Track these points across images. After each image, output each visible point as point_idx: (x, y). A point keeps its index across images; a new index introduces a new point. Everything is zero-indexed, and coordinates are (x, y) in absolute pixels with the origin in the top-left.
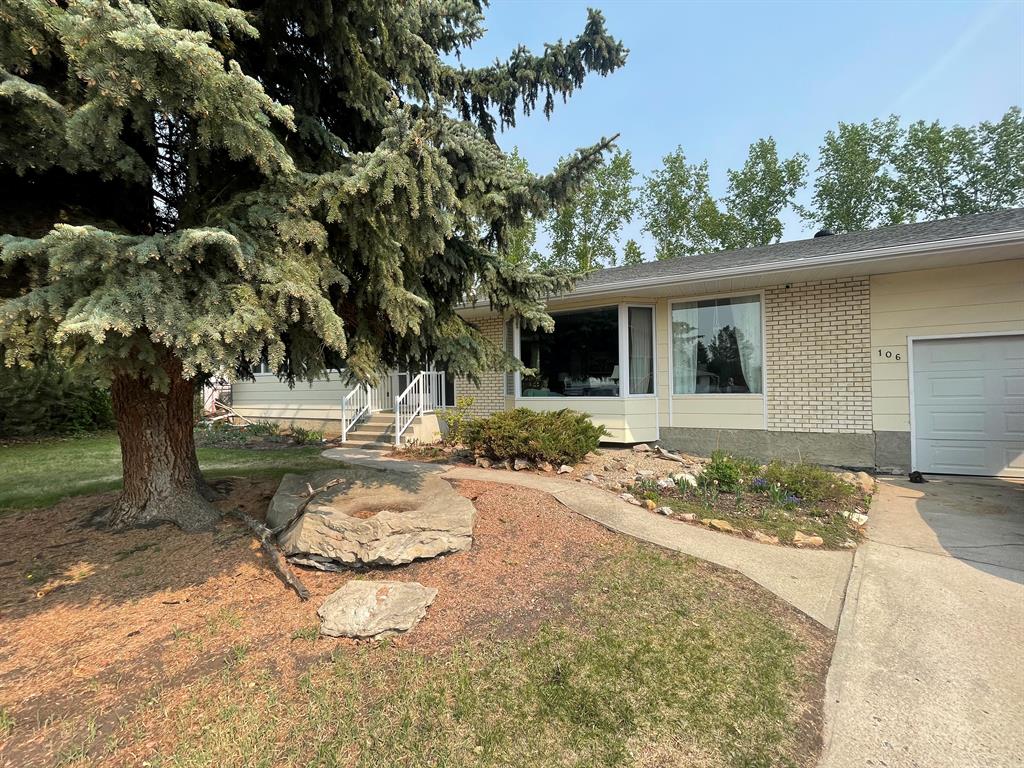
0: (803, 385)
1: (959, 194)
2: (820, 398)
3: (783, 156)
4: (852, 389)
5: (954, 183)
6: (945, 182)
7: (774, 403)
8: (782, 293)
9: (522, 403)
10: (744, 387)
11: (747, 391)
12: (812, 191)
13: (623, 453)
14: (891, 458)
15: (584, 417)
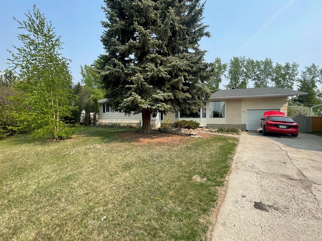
1: (257, 76)
2: (234, 119)
3: (222, 63)
4: (238, 117)
5: (257, 73)
6: (255, 73)
7: (226, 119)
8: (228, 101)
9: (180, 119)
10: (221, 117)
11: (222, 117)
12: (228, 72)
13: (201, 128)
14: (243, 128)
15: (195, 121)
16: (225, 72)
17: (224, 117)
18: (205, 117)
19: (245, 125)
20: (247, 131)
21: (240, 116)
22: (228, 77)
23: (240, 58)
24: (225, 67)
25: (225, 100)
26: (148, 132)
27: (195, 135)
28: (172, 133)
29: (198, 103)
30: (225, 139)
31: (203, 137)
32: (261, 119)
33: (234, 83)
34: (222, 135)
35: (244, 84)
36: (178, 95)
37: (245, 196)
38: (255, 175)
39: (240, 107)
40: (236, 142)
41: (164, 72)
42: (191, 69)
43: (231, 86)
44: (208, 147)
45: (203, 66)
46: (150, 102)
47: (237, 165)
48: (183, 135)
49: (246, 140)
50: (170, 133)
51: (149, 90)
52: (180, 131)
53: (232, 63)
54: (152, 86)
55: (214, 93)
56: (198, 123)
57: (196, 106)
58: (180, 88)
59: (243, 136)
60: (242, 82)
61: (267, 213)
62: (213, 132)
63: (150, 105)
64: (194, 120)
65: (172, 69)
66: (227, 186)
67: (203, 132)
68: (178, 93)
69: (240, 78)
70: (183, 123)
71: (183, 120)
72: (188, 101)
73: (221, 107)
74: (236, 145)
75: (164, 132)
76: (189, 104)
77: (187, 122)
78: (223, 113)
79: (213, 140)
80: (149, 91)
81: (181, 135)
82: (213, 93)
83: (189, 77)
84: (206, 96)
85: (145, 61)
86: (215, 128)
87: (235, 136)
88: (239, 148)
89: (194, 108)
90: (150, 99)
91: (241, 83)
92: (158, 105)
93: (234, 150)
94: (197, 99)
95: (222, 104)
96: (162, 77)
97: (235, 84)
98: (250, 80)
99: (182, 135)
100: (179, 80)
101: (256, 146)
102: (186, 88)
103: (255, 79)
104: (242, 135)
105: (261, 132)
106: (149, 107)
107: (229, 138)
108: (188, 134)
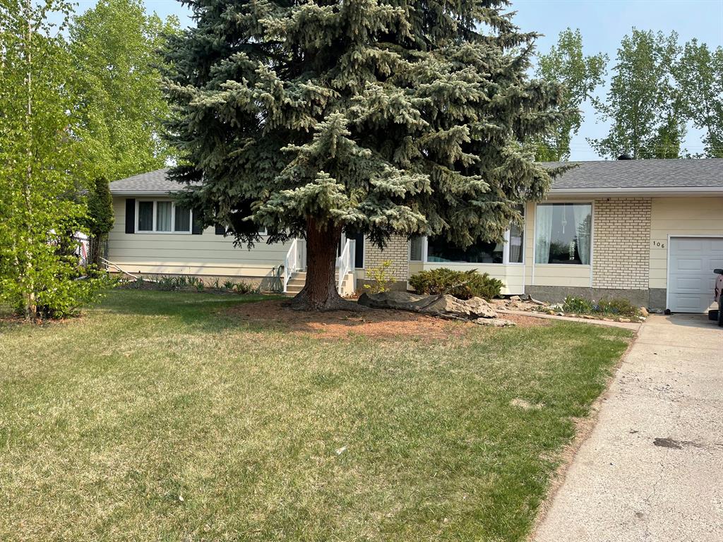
0: (613, 260)
2: (622, 269)
4: (639, 264)
5: (715, 98)
7: (596, 270)
8: (604, 203)
9: (430, 266)
10: (578, 260)
11: (580, 263)
12: (608, 87)
13: (506, 300)
14: (656, 303)
15: (486, 275)
16: (598, 87)
17: (588, 262)
18: (520, 260)
19: (663, 292)
20: (668, 312)
21: (644, 258)
22: (606, 110)
23: (655, 37)
24: (595, 66)
25: (593, 201)
26: (328, 305)
27: (489, 317)
28: (411, 311)
29: (507, 209)
30: (589, 330)
31: (519, 325)
32: (716, 271)
33: (630, 131)
34: (581, 320)
35: (670, 135)
36: (445, 183)
37: (635, 432)
38: (669, 403)
39: (647, 228)
40: (625, 340)
41: (412, 110)
42: (487, 98)
43: (619, 143)
44: (537, 347)
45: (526, 90)
46: (360, 201)
47: (625, 385)
48: (451, 315)
49: (660, 336)
50: (404, 310)
51: (357, 161)
52: (440, 302)
53: (626, 54)
54: (368, 152)
55: (558, 175)
56: (493, 281)
57: (500, 220)
58: (452, 160)
59: (652, 326)
60: (662, 130)
61: (678, 450)
62: (550, 314)
63: (362, 210)
64: (485, 269)
65: (434, 101)
66: (596, 417)
67: (513, 311)
68: (444, 175)
69: (656, 112)
70: (443, 280)
71: (442, 270)
72: (475, 203)
73: (577, 225)
74: (626, 345)
75: (383, 308)
76: (478, 210)
77: (456, 276)
78: (583, 246)
79: (552, 332)
80: (355, 164)
81: (444, 318)
82: (553, 174)
83: (482, 124)
84: (533, 187)
85: (345, 68)
86: (555, 303)
87: (625, 324)
88: (633, 355)
89: (494, 224)
90: (359, 193)
91: (657, 134)
92: (389, 212)
93: (618, 357)
94: (501, 194)
95: (583, 212)
96: (404, 126)
97: (635, 138)
98: (691, 122)
99: (447, 316)
100: (454, 134)
101: (687, 350)
102: (468, 158)
103: (708, 121)
104: (647, 324)
105: (713, 314)
106: (361, 216)
107: (603, 330)
108: (468, 313)
